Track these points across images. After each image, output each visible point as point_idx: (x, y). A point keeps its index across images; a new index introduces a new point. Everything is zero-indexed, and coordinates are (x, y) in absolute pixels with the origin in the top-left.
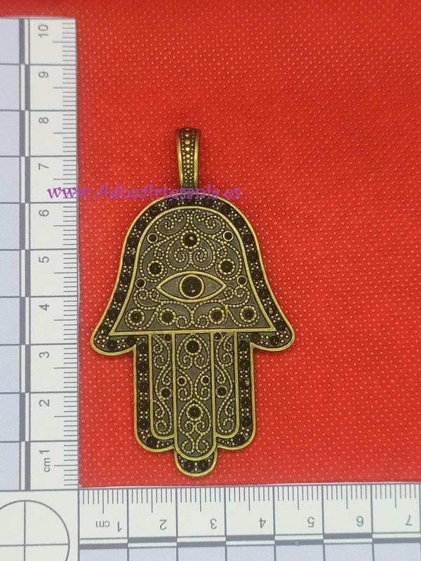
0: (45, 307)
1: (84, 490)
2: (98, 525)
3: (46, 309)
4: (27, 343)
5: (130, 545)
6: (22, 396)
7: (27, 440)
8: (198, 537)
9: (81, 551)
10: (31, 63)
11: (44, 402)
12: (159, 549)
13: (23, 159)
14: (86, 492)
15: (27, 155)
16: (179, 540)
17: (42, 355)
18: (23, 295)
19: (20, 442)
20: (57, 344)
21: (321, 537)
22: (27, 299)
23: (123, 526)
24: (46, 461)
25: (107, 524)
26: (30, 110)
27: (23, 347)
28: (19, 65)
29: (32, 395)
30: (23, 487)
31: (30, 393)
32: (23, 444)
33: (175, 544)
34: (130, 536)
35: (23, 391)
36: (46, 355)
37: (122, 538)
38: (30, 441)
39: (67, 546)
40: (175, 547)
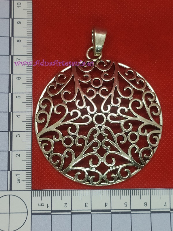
0: (19, 116)
2: (39, 205)
3: (19, 117)
4: (11, 131)
5: (52, 213)
6: (9, 152)
7: (11, 170)
8: (80, 210)
9: (32, 216)
10: (14, 18)
11: (18, 155)
12: (64, 215)
13: (10, 56)
14: (34, 191)
15: (12, 55)
16: (72, 211)
17: (17, 136)
18: (10, 111)
19: (8, 171)
20: (23, 131)
21: (130, 211)
22: (11, 113)
23: (50, 205)
24: (18, 179)
25: (43, 205)
26: (13, 37)
27: (10, 132)
28: (9, 19)
29: (13, 152)
30: (9, 189)
31: (12, 151)
32: (9, 172)
33: (71, 213)
34: (52, 210)
35: (9, 150)
36: (19, 136)
37: (49, 211)
38: (12, 171)
39: (27, 214)
40: (70, 214)
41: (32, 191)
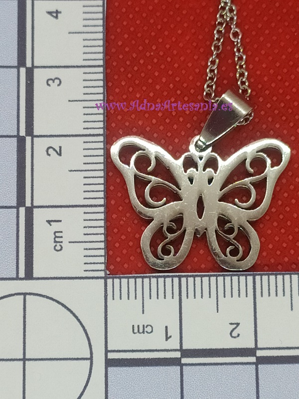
0: (55, 14)
1: (113, 278)
2: (136, 330)
3: (56, 17)
4: (29, 64)
5: (184, 361)
6: (21, 141)
7: (28, 204)
9: (109, 369)
11: (54, 150)
12: (229, 366)
14: (117, 281)
16: (259, 353)
17: (50, 82)
19: (17, 208)
20: (74, 67)
22: (29, 2)
23: (174, 332)
24: (57, 236)
25: (149, 329)
27: (23, 70)
29: (35, 139)
30: (22, 274)
31: (33, 136)
32: (22, 210)
33: (253, 359)
34: (184, 348)
35: (23, 133)
36: (57, 82)
37: (171, 350)
38: (33, 207)
39: (88, 362)
40: (253, 363)
41: (110, 281)
